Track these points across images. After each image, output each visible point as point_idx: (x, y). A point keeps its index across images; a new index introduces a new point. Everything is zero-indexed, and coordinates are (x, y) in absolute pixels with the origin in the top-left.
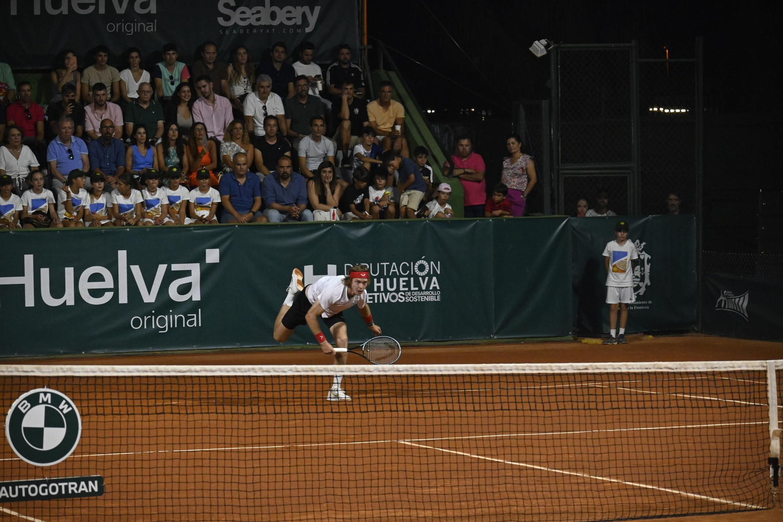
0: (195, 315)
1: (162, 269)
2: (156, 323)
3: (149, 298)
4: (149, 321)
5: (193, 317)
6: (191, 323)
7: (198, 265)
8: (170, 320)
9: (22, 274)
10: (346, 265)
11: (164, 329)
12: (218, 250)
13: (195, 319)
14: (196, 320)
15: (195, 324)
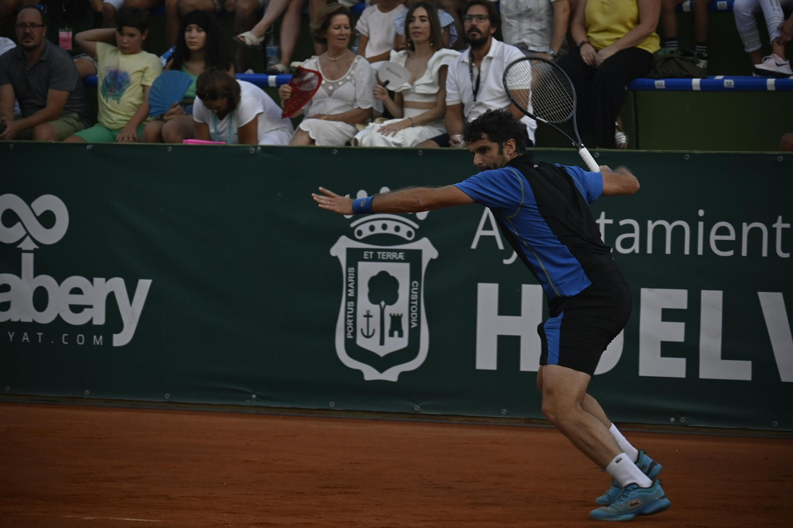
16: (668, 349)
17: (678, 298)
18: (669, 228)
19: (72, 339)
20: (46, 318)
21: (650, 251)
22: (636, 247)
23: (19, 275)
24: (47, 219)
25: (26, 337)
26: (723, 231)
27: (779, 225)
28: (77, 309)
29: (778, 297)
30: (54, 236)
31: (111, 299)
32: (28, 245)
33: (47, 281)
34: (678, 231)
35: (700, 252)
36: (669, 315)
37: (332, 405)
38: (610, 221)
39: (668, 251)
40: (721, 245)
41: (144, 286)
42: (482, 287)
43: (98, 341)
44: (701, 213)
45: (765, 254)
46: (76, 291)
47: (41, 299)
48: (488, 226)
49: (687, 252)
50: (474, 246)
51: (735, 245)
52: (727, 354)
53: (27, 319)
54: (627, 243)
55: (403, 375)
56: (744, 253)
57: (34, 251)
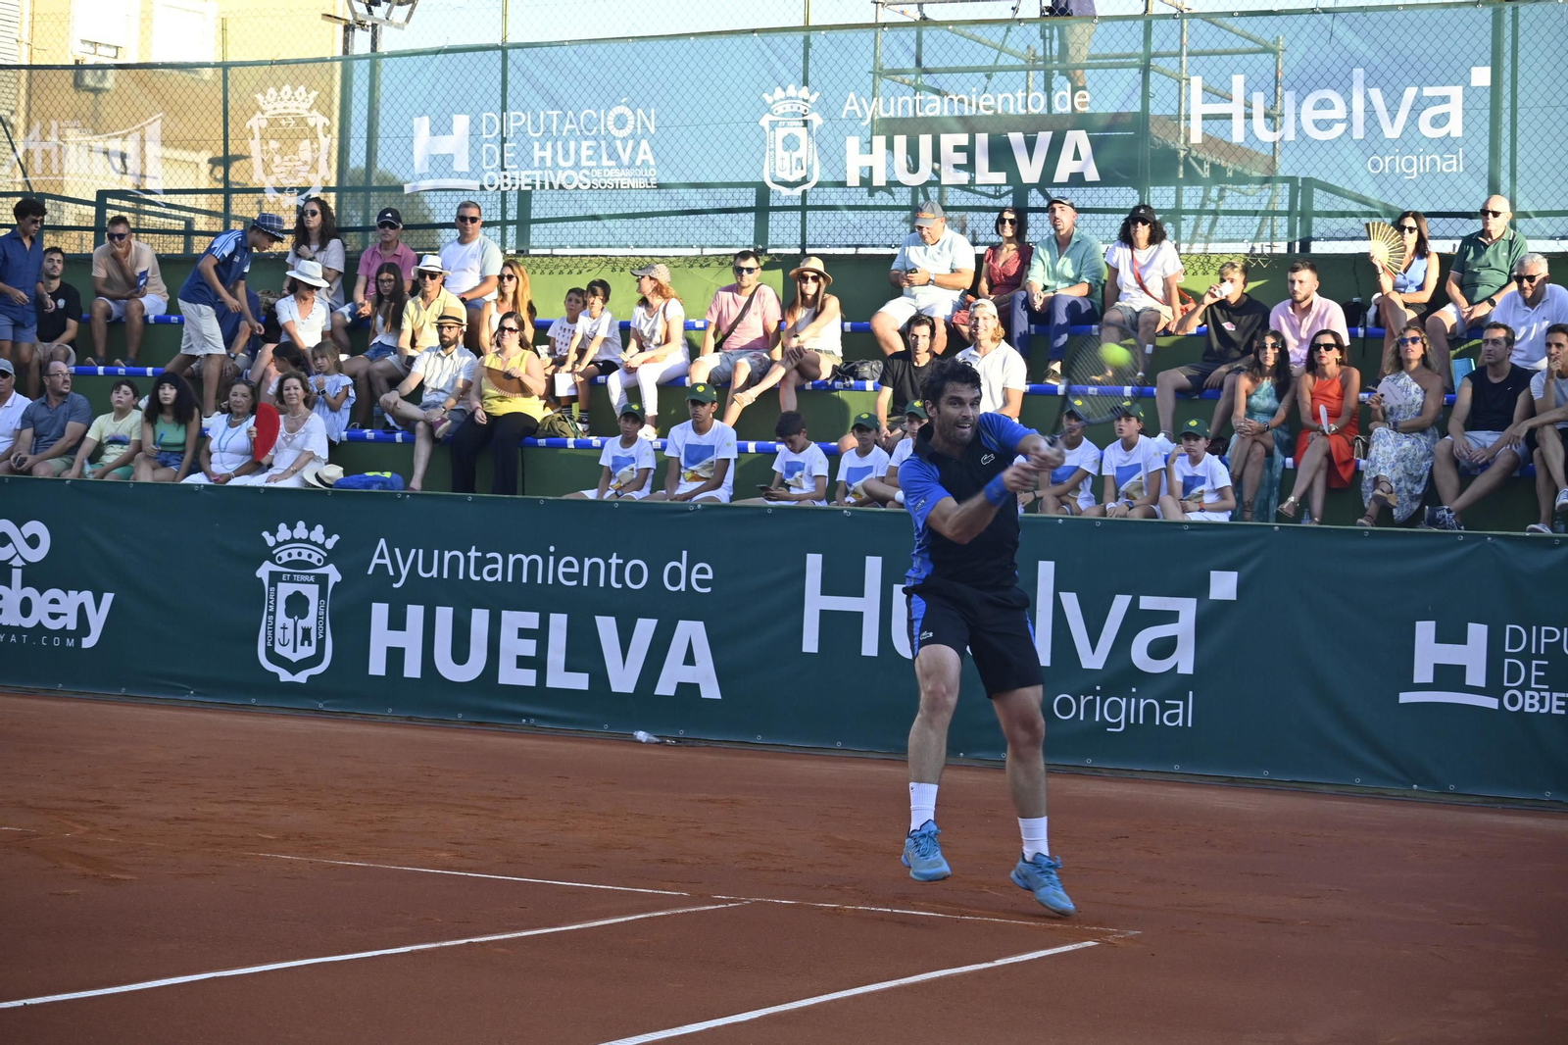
0: (1181, 703)
1: (1121, 604)
2: (1102, 712)
3: (1093, 659)
4: (1090, 706)
5: (1177, 707)
6: (1173, 718)
7: (1193, 602)
8: (1130, 709)
9: (859, 592)
10: (1508, 627)
11: (1118, 725)
12: (1234, 575)
13: (1181, 711)
14: (1182, 713)
15: (1180, 721)
16: (523, 662)
17: (531, 620)
18: (526, 561)
19: (49, 641)
20: (29, 623)
21: (510, 579)
22: (499, 577)
23: (10, 587)
24: (33, 541)
25: (13, 639)
26: (569, 564)
27: (614, 561)
28: (54, 616)
29: (612, 620)
30: (37, 555)
31: (82, 608)
32: (17, 562)
33: (31, 592)
34: (533, 564)
35: (550, 582)
36: (524, 633)
37: (253, 701)
38: (479, 554)
39: (525, 580)
40: (567, 576)
41: (108, 598)
42: (375, 606)
43: (70, 643)
44: (552, 549)
45: (602, 584)
46: (54, 601)
47: (26, 607)
48: (381, 556)
49: (539, 581)
50: (370, 572)
51: (579, 576)
52: (569, 668)
53: (14, 623)
54: (493, 572)
55: (310, 678)
56: (585, 583)
57: (22, 567)
